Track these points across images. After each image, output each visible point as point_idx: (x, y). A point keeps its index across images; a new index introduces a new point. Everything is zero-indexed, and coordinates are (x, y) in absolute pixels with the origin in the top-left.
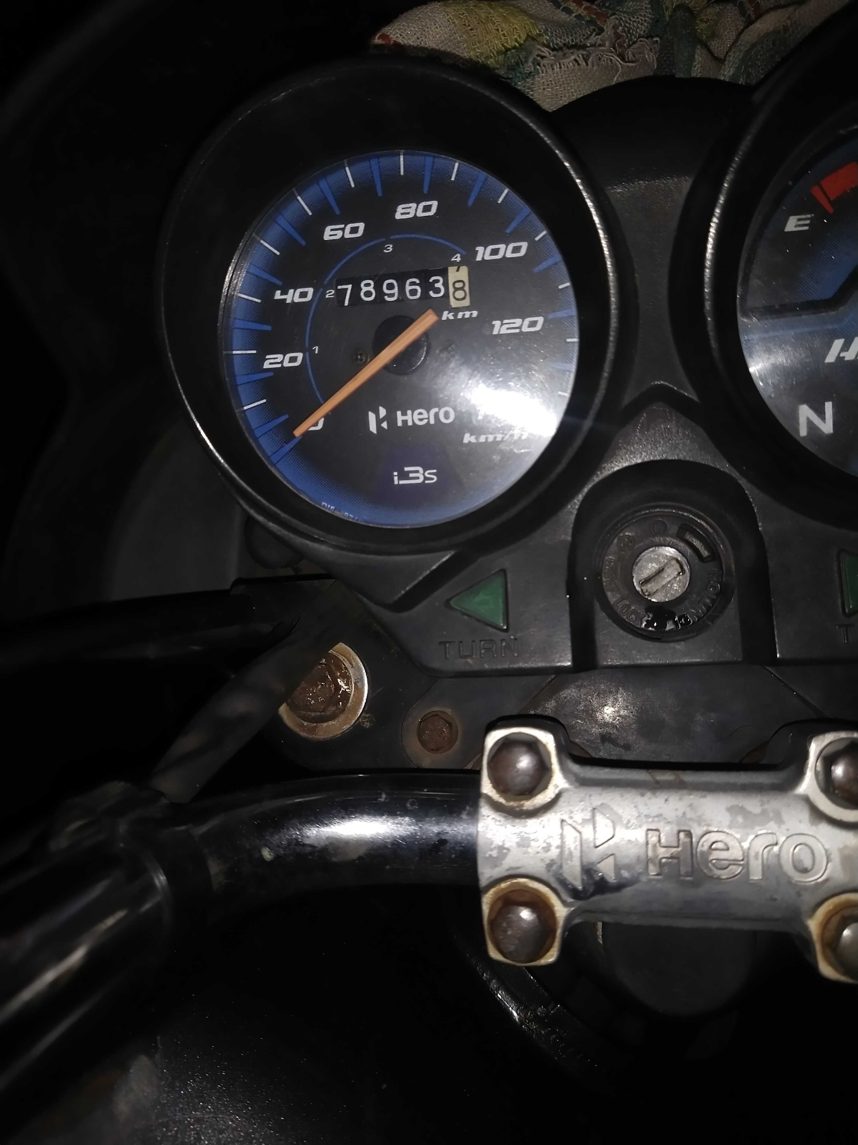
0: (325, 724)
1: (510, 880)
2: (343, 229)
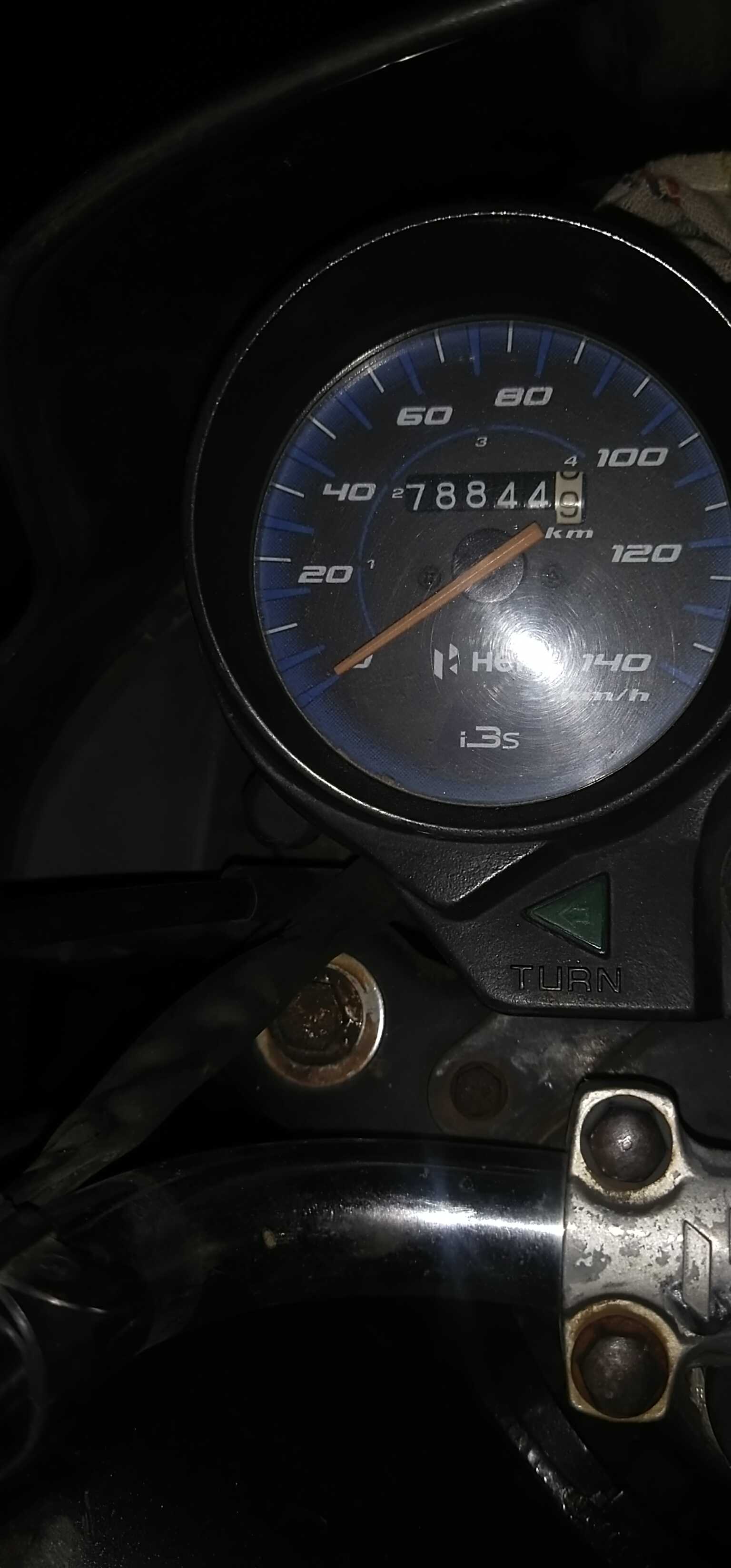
0: (322, 1069)
1: (606, 1301)
2: (424, 414)
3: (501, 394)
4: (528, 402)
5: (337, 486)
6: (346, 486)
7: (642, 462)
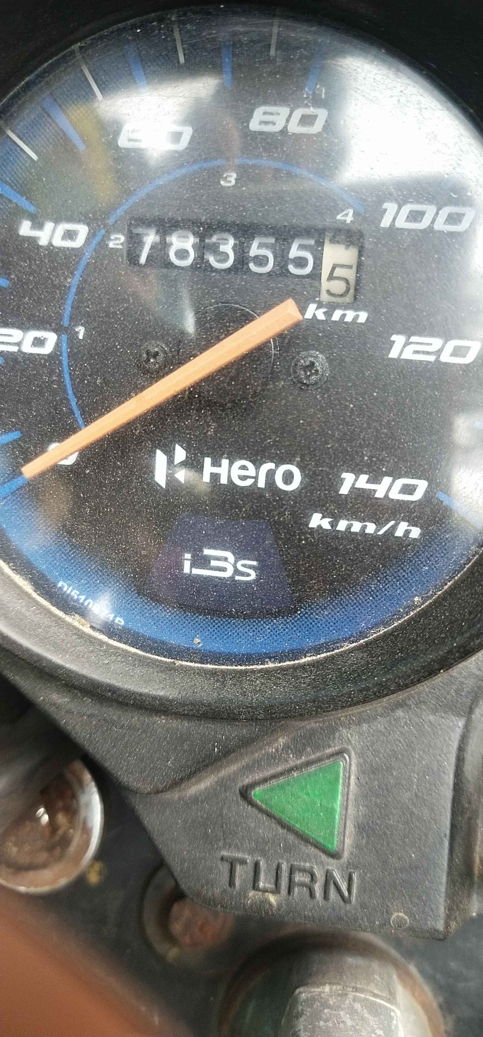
3: (259, 112)
4: (294, 128)
5: (38, 224)
6: (49, 226)
7: (440, 225)
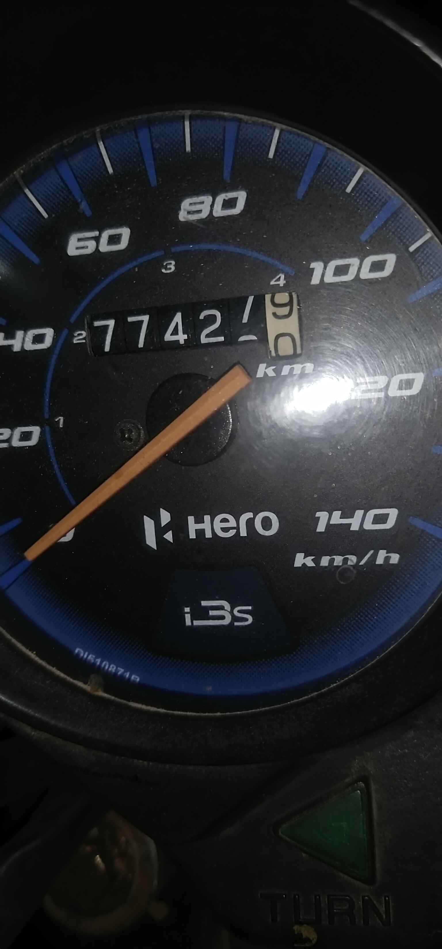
2: (97, 239)
3: (186, 204)
4: (219, 212)
5: (10, 335)
6: (20, 334)
7: (366, 274)
